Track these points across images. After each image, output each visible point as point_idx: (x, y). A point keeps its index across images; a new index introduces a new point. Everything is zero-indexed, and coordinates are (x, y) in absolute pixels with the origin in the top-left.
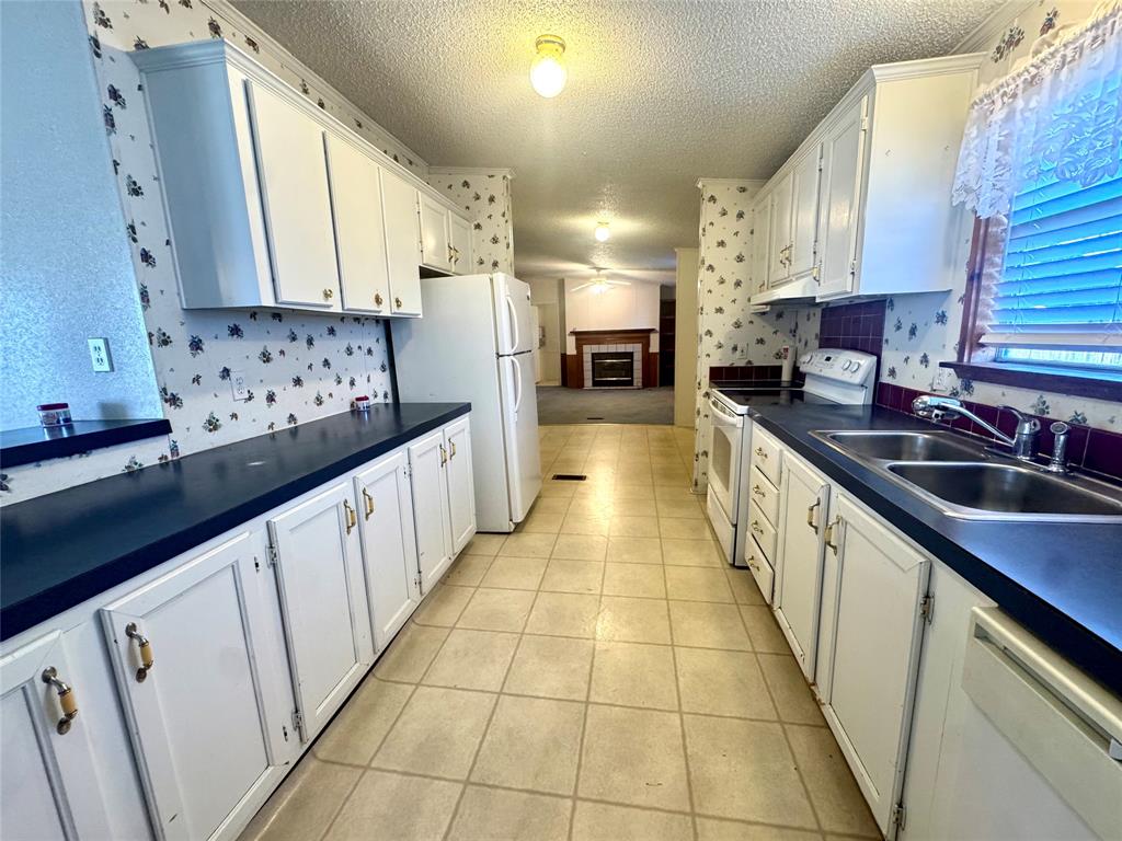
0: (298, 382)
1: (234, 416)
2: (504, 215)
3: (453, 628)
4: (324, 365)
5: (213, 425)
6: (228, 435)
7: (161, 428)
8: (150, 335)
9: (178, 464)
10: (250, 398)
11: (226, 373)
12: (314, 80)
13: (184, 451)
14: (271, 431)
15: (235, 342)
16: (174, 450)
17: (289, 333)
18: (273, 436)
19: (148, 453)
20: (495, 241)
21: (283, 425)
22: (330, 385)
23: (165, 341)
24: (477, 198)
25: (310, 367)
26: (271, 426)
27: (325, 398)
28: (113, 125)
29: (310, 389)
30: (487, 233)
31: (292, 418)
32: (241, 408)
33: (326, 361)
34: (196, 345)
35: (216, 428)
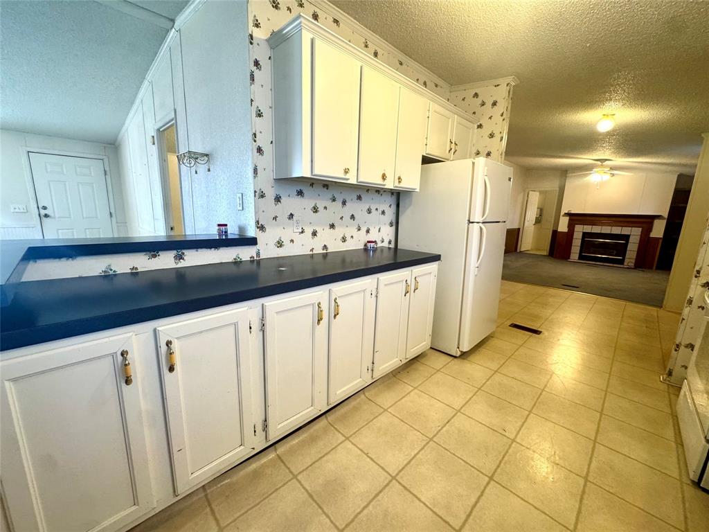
0: (332, 226)
1: (292, 241)
2: (502, 115)
3: (385, 410)
4: (351, 218)
5: (280, 244)
6: (288, 251)
7: (252, 242)
8: (255, 192)
9: (259, 262)
10: (302, 232)
11: (291, 216)
12: (374, 39)
13: (262, 256)
14: (311, 253)
15: (299, 200)
16: (258, 254)
17: (331, 197)
18: (312, 256)
19: (246, 253)
20: (492, 136)
21: (319, 250)
22: (353, 231)
23: (262, 196)
24: (483, 104)
25: (342, 218)
26: (312, 250)
27: (348, 238)
28: (253, 80)
29: (339, 232)
30: (486, 131)
31: (325, 247)
32: (296, 237)
33: (353, 215)
34: (278, 199)
35: (281, 246)
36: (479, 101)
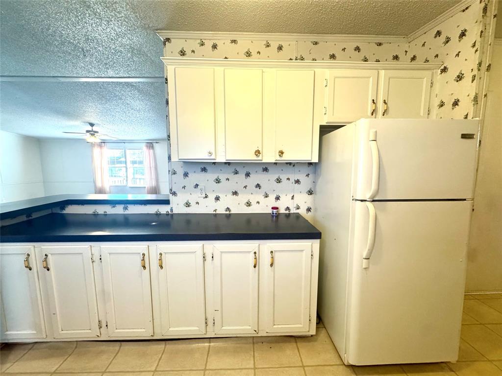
0: (235, 193)
1: (197, 203)
2: (474, 46)
4: (256, 187)
5: (188, 205)
6: (195, 210)
7: (167, 202)
8: (169, 171)
9: (172, 215)
10: (206, 197)
11: (197, 186)
13: (175, 212)
14: (215, 212)
15: (203, 174)
16: (172, 210)
17: (234, 171)
18: (215, 215)
20: (460, 78)
21: (221, 210)
23: (175, 173)
24: (448, 40)
25: (245, 187)
27: (254, 203)
28: (168, 104)
29: (243, 198)
30: (453, 73)
31: (228, 209)
32: (201, 201)
33: (258, 185)
34: (186, 175)
36: (442, 38)
